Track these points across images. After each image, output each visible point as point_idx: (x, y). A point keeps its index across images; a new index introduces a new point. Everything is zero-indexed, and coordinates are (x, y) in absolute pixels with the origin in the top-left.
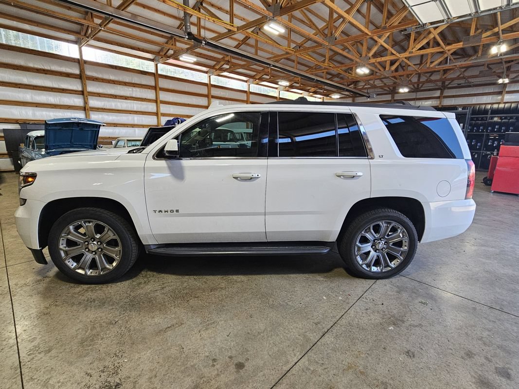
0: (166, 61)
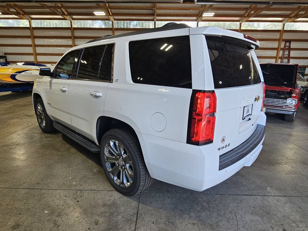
0: (249, 19)
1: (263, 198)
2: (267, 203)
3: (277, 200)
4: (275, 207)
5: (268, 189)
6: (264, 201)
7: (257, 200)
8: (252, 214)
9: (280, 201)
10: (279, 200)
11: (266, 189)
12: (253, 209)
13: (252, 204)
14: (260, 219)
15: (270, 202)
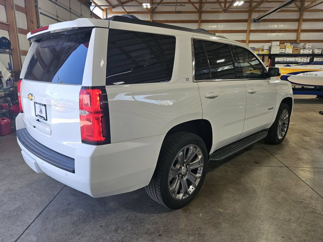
1: (27, 224)
2: (18, 223)
3: (13, 235)
4: (9, 227)
5: (34, 237)
6: (22, 222)
7: (29, 218)
8: (19, 207)
9: (10, 237)
10: (12, 237)
11: (35, 235)
12: (23, 210)
13: (28, 212)
14: (10, 210)
15: (17, 227)
